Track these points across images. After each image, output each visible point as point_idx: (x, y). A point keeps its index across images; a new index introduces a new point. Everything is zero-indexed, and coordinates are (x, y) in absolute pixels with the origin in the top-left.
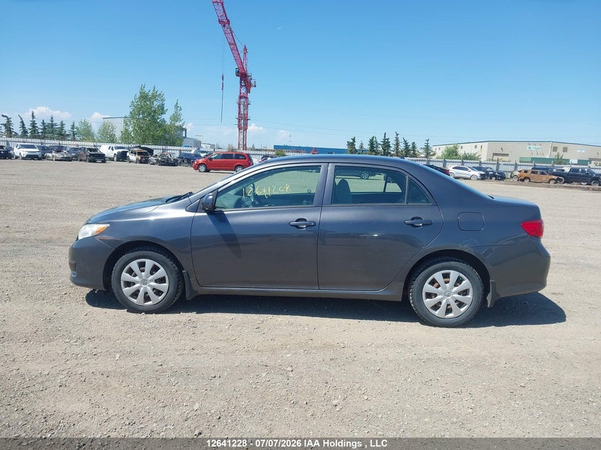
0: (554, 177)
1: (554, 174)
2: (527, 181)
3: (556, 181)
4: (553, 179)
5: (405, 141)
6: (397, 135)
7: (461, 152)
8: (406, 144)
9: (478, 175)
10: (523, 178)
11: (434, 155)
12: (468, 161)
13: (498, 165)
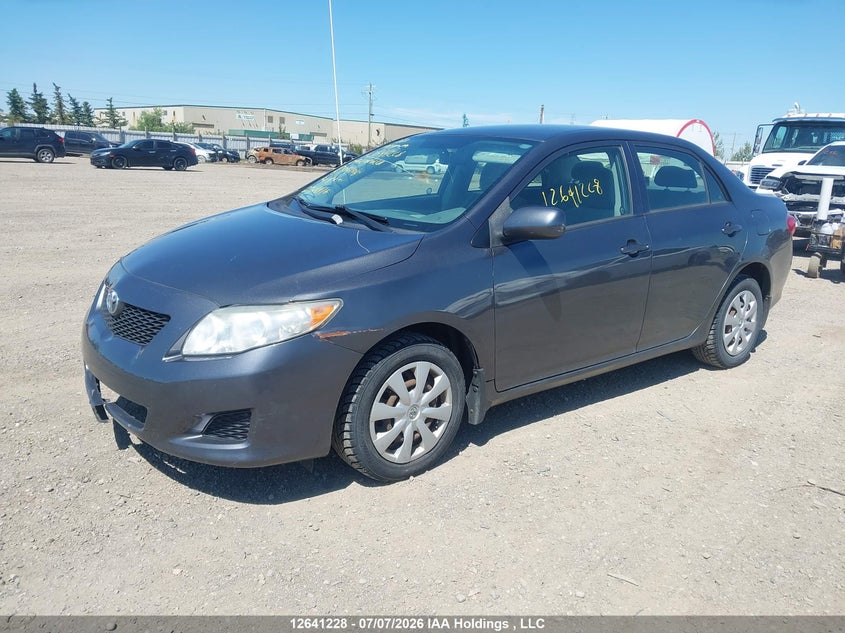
0: (301, 157)
1: (299, 153)
2: (269, 163)
3: (306, 162)
4: (301, 160)
5: (73, 100)
6: (57, 88)
7: (166, 120)
8: (75, 104)
9: (207, 156)
10: (263, 159)
11: (124, 124)
12: (183, 134)
13: (225, 140)
